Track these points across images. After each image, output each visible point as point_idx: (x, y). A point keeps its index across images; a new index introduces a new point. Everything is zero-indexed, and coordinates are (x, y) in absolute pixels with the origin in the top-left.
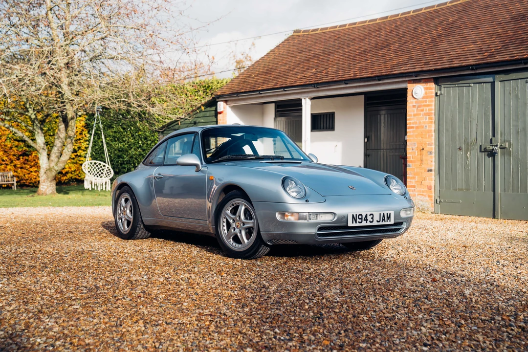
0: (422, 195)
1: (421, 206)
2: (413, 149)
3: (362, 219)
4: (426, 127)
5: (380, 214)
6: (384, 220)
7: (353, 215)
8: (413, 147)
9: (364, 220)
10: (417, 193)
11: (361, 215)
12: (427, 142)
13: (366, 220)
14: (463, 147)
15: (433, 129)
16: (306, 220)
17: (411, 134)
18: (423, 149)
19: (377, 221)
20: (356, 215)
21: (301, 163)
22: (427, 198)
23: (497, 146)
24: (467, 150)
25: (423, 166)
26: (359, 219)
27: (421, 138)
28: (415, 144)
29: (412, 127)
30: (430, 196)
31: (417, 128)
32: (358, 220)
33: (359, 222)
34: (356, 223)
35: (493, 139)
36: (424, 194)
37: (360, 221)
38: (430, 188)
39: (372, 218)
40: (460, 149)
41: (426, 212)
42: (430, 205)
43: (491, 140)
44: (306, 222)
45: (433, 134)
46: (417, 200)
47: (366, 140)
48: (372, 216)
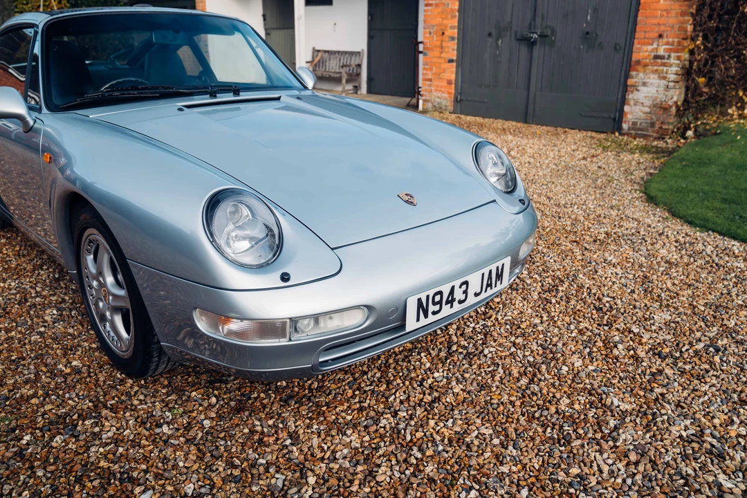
0: (440, 91)
1: (438, 104)
2: (430, 33)
3: (440, 303)
4: (448, 4)
5: (483, 274)
6: (489, 285)
7: (419, 300)
8: (432, 31)
9: (447, 302)
10: (433, 89)
11: (440, 293)
12: (449, 25)
13: (450, 302)
14: (494, 32)
15: (457, 7)
16: (284, 336)
17: (429, 13)
18: (443, 34)
19: (476, 295)
20: (428, 297)
21: (278, 99)
22: (446, 95)
23: (536, 33)
24: (499, 37)
25: (443, 55)
26: (434, 303)
27: (441, 19)
28: (433, 26)
29: (431, 5)
30: (449, 93)
31: (437, 5)
32: (432, 308)
33: (434, 313)
34: (426, 316)
35: (533, 23)
36: (442, 89)
37: (437, 308)
38: (449, 83)
39: (465, 292)
40: (490, 35)
41: (443, 111)
42: (448, 104)
43: (530, 24)
44: (283, 342)
45: (457, 14)
46: (433, 97)
47: (370, 18)
48: (464, 287)
